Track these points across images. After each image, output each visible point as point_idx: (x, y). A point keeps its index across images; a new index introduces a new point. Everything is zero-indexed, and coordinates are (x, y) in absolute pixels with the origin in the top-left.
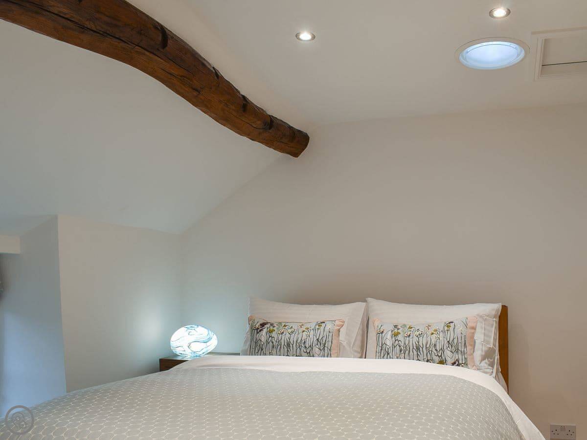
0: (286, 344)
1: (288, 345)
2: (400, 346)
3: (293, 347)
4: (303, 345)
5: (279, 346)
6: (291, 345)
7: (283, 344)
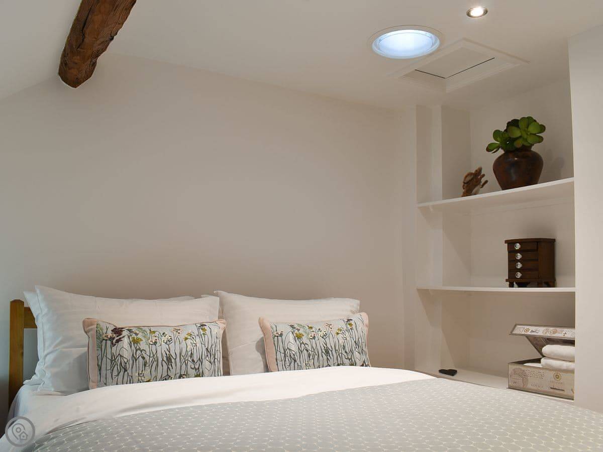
0: (165, 359)
1: (169, 359)
2: (307, 351)
3: (176, 362)
4: (189, 359)
5: (155, 363)
6: (173, 360)
7: (160, 360)
